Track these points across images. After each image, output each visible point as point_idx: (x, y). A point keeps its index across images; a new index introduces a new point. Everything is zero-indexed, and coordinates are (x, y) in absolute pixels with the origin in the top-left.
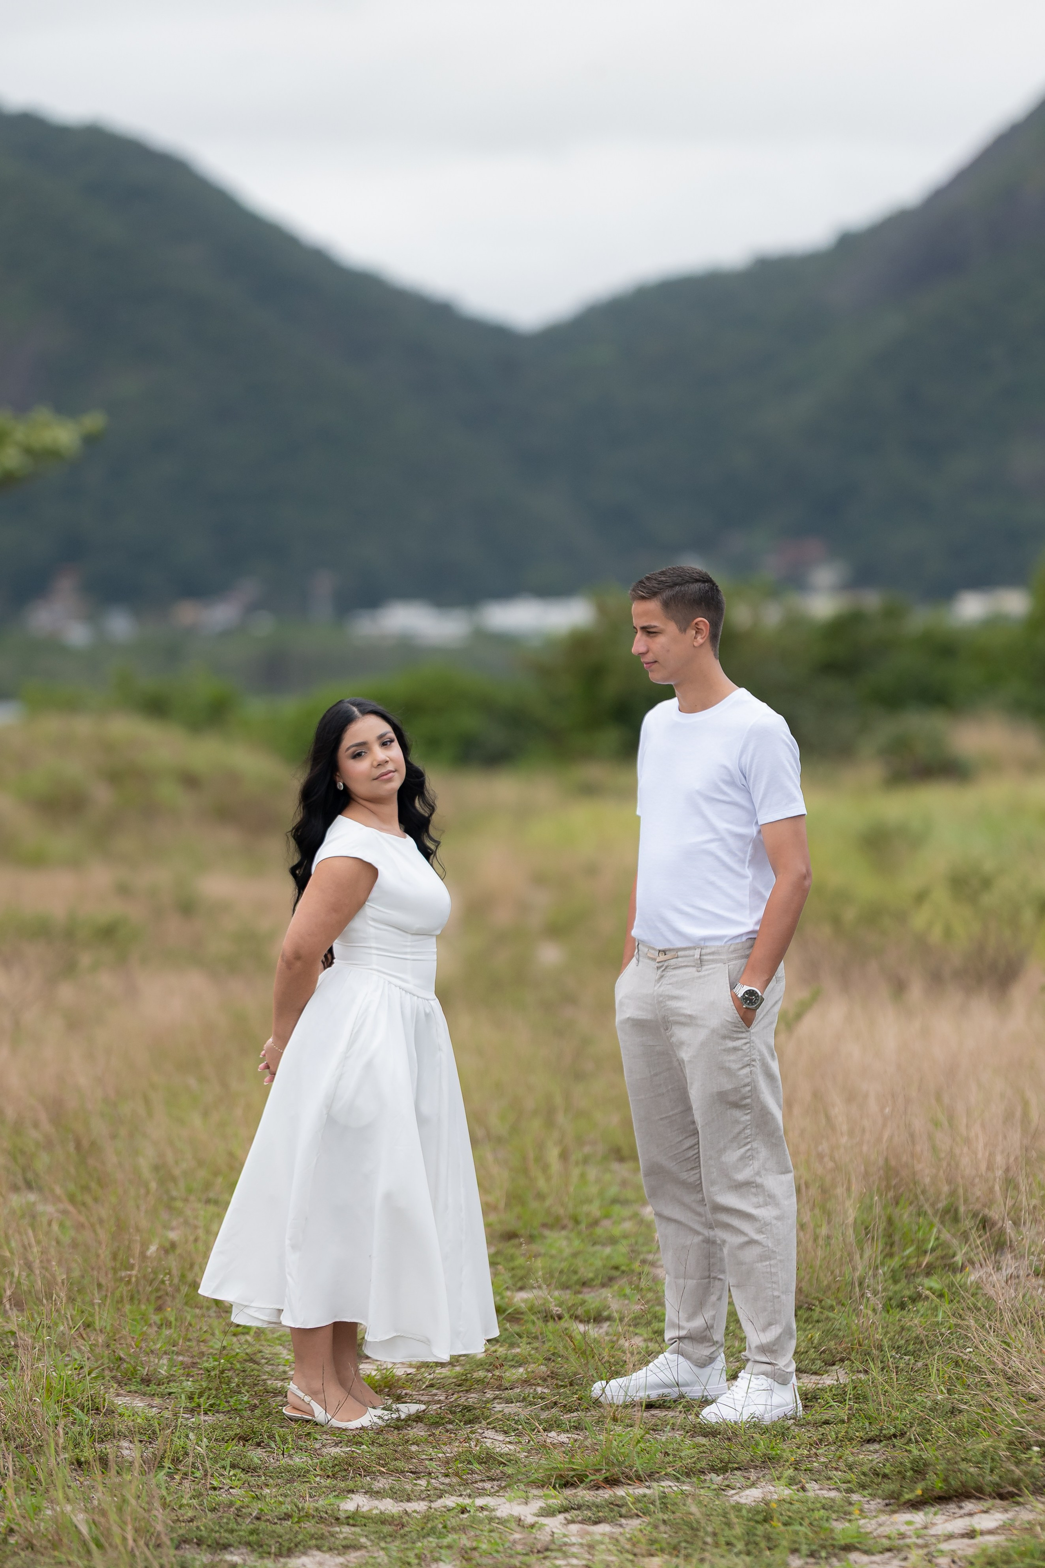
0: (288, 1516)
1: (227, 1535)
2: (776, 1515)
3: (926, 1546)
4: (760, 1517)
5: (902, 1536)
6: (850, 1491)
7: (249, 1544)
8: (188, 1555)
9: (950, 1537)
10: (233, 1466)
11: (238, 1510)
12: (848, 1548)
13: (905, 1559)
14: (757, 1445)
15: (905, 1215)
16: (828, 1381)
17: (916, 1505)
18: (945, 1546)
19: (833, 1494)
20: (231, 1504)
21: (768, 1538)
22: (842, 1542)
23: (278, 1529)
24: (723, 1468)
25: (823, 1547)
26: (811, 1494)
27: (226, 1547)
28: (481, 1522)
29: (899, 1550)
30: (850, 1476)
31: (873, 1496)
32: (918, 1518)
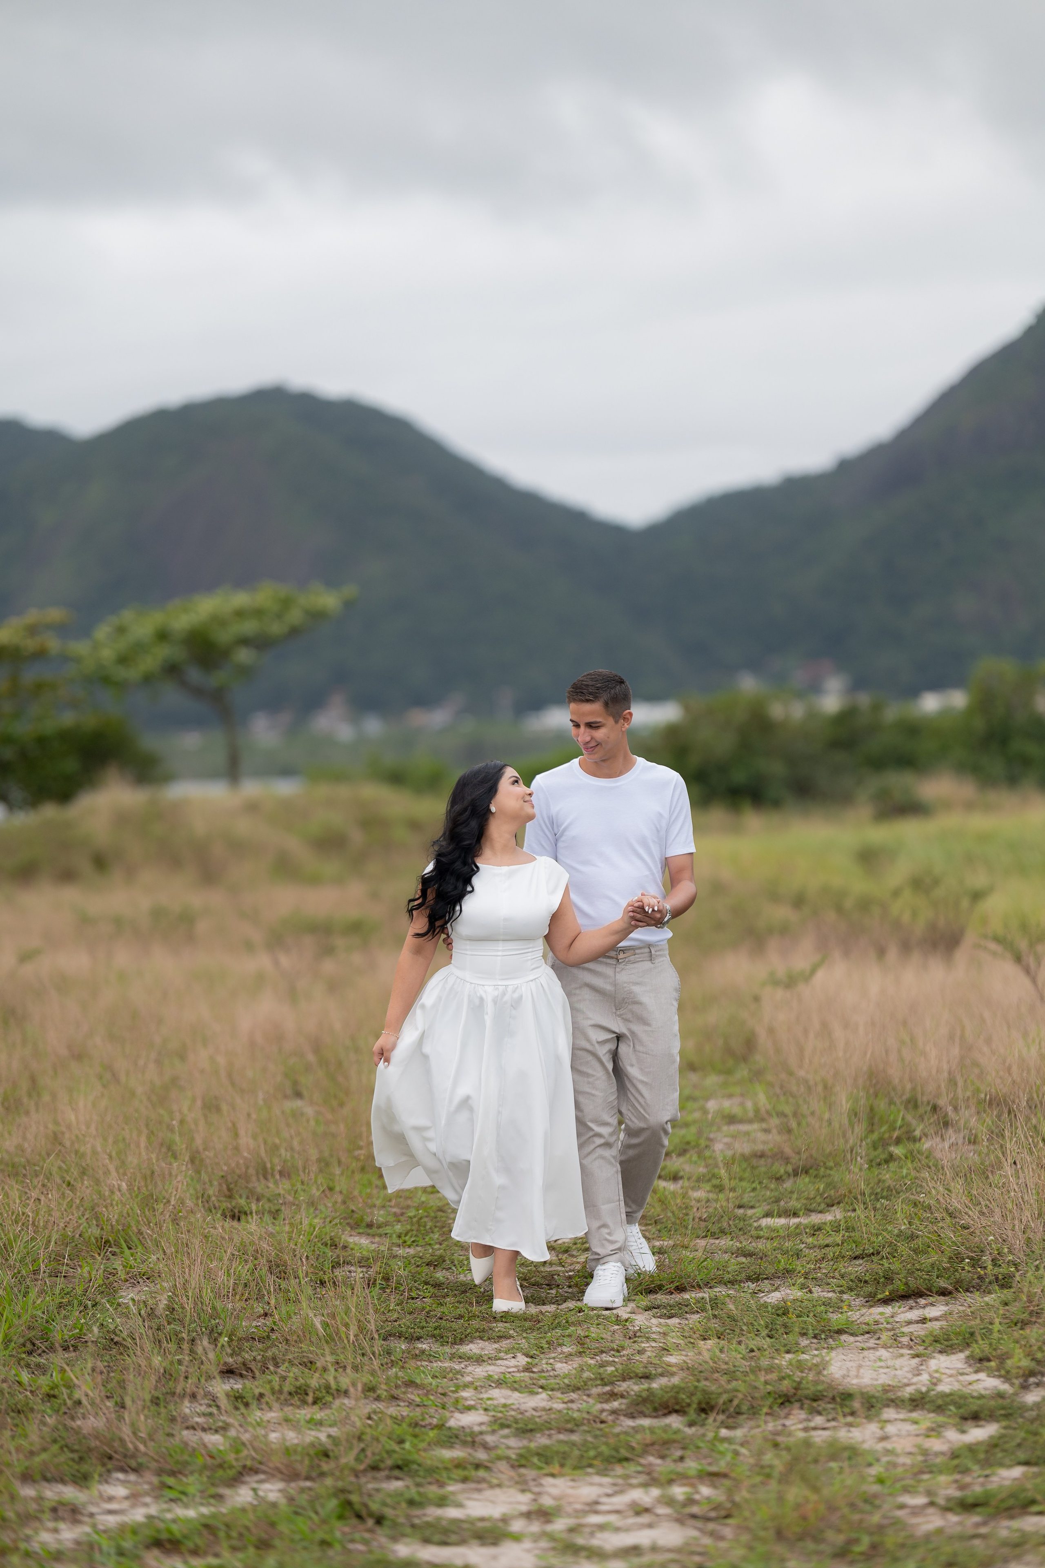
0: (461, 1317)
1: (419, 1330)
2: (791, 1310)
3: (893, 1329)
4: (780, 1312)
5: (877, 1323)
6: (842, 1292)
7: (434, 1336)
8: (392, 1345)
9: (909, 1323)
10: (426, 1283)
11: (428, 1313)
12: (840, 1332)
13: (879, 1338)
14: (779, 1262)
15: (882, 1105)
16: (828, 1217)
17: (886, 1301)
18: (906, 1330)
19: (830, 1295)
20: (423, 1309)
21: (785, 1326)
22: (836, 1328)
23: (454, 1325)
24: (756, 1278)
25: (823, 1331)
26: (815, 1295)
27: (418, 1338)
28: (592, 1318)
29: (875, 1333)
30: (842, 1282)
31: (858, 1295)
32: (888, 1310)
